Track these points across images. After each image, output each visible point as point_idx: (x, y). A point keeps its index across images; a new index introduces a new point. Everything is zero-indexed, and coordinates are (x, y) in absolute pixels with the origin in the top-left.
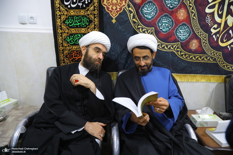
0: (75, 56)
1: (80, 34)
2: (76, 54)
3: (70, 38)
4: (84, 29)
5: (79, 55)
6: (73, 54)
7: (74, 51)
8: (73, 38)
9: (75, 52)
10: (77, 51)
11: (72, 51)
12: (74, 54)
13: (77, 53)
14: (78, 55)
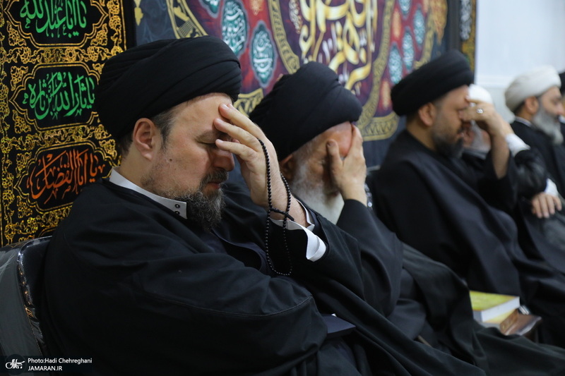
0: (51, 179)
1: (62, 70)
2: (51, 166)
3: (37, 91)
4: (71, 48)
5: (63, 170)
6: (45, 168)
7: (45, 153)
8: (45, 89)
9: (50, 156)
10: (55, 153)
11: (40, 157)
12: (48, 169)
13: (56, 163)
14: (61, 171)
